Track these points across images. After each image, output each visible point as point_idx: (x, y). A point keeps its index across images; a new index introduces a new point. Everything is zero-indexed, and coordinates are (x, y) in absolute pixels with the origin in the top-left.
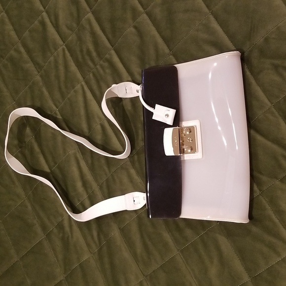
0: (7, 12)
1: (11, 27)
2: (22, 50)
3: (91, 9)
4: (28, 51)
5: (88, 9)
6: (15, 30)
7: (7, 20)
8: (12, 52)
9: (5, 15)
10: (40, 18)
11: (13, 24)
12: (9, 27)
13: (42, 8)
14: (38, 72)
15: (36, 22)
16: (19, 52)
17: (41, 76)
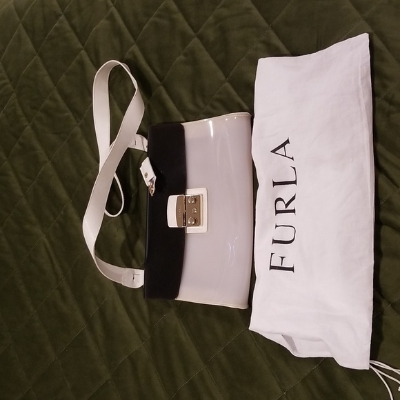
0: (41, 55)
1: (45, 72)
2: (58, 97)
3: (135, 39)
4: (66, 97)
5: (132, 40)
6: (50, 75)
7: (41, 64)
8: (47, 102)
9: (39, 59)
10: (78, 57)
11: (47, 68)
12: (43, 72)
13: (80, 46)
14: (78, 122)
15: (74, 63)
16: (55, 101)
17: (81, 127)
